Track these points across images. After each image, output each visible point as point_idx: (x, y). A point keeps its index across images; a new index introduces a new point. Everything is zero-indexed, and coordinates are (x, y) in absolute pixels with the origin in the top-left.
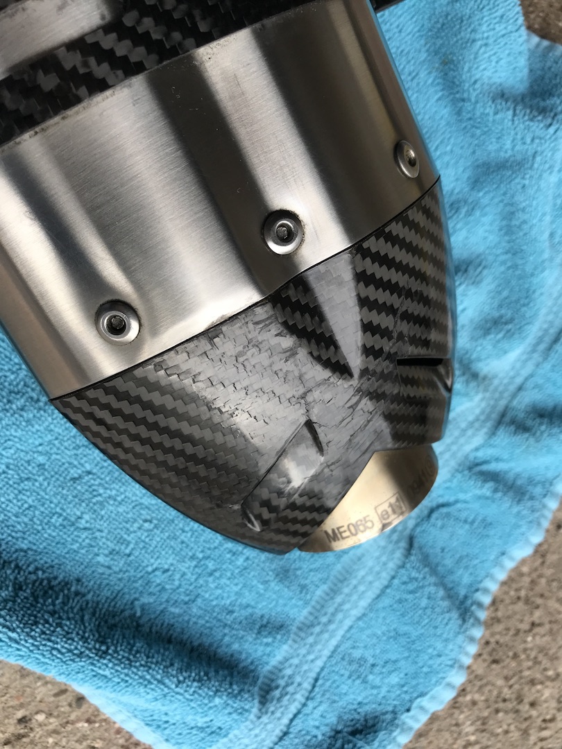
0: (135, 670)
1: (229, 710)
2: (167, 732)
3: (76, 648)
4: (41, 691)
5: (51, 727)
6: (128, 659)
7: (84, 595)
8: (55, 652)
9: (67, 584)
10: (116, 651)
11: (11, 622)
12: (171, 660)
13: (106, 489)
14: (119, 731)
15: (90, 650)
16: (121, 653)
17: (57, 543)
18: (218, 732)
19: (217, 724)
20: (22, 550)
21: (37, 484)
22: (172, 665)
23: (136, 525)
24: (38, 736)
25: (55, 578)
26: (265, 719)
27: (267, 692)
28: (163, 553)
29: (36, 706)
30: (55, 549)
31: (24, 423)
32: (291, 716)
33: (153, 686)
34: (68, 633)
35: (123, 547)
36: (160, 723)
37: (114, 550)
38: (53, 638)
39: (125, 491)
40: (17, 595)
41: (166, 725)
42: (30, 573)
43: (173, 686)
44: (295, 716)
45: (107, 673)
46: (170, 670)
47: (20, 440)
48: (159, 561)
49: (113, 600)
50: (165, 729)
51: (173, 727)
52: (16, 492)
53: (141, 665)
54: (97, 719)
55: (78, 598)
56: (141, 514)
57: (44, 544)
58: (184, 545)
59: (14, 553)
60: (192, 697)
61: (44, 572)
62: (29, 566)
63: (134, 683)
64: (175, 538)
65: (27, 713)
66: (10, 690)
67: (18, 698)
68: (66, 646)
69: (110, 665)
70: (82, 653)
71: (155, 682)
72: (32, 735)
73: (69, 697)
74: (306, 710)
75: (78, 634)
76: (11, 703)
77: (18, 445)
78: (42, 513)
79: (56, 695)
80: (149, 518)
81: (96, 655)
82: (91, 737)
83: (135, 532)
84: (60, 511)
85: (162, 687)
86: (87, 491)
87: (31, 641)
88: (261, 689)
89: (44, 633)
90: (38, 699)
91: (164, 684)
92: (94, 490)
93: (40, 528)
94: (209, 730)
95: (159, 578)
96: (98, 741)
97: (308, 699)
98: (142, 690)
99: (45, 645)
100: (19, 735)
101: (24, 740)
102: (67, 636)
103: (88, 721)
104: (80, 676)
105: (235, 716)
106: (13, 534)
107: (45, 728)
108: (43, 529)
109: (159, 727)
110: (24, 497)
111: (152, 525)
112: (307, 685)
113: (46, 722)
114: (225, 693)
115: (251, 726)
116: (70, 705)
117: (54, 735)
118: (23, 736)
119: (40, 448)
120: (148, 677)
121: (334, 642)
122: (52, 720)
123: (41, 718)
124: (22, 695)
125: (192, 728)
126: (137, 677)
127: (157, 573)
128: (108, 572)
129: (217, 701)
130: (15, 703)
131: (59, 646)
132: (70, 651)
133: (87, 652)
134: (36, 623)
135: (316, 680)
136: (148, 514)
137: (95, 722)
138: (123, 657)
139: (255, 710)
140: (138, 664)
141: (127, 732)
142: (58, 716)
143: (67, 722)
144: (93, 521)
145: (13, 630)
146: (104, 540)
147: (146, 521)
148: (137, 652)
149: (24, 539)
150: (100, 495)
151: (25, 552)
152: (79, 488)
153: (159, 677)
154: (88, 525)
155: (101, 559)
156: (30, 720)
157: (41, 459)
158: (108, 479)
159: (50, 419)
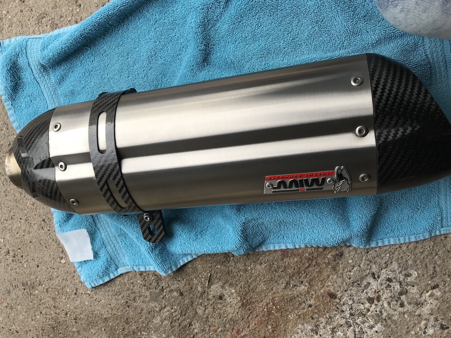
0: (72, 40)
1: (47, 56)
2: (53, 37)
3: (86, 30)
4: (84, 15)
5: (74, 11)
6: (76, 40)
7: (99, 38)
8: (88, 25)
9: (105, 35)
10: (80, 38)
11: (102, 20)
12: (70, 50)
13: (121, 60)
14: (62, 26)
15: (84, 33)
16: (79, 39)
17: (115, 40)
18: (43, 49)
19: (46, 50)
20: (119, 30)
21: (132, 44)
22: (68, 49)
23: (109, 62)
24: (74, 6)
25: (108, 34)
26: (37, 63)
27: (44, 68)
28: (98, 64)
29: (82, 11)
30: (114, 38)
31: (147, 51)
32: (33, 70)
33: (66, 41)
34: (92, 30)
35: (105, 55)
36: (57, 37)
37: (106, 52)
38: (92, 27)
39: (118, 64)
40: (109, 24)
41: (55, 38)
42: (113, 29)
43: (62, 46)
44: (32, 71)
45: (76, 33)
46: (67, 48)
47: (145, 48)
48: (96, 61)
49: (94, 43)
50: (54, 38)
51: (53, 40)
52: (133, 38)
53: (73, 42)
54: (69, 23)
55: (100, 36)
56: (110, 64)
57: (117, 37)
58: (96, 70)
59: (119, 28)
60: (56, 49)
61: (111, 32)
62: (114, 29)
63: (69, 38)
64: (100, 69)
65: (81, 8)
66: (89, 8)
67: (86, 8)
68: (89, 28)
69: (77, 35)
70: (85, 31)
71: (66, 42)
72: (75, 5)
73: (79, 20)
74: (32, 75)
75: (90, 32)
76: (86, 6)
77: (143, 46)
78: (125, 41)
79: (81, 17)
80: (108, 66)
81: (82, 34)
82: (65, 19)
83: (107, 60)
84: (122, 46)
85: (64, 43)
86: (124, 55)
87: (94, 21)
88: (46, 67)
89: (95, 25)
90: (83, 12)
91: (64, 44)
92: (123, 57)
93: (122, 38)
94: (46, 47)
95: (92, 59)
96: (63, 20)
97: (35, 77)
98: (67, 38)
99: (92, 24)
100: (77, 2)
101: (75, 3)
102: (91, 30)
103: (70, 21)
104: (79, 27)
105: (44, 56)
106: (124, 31)
107: (75, 9)
108: (121, 39)
109: (56, 36)
110: (130, 39)
111: (106, 65)
112: (38, 80)
113: (76, 11)
114: (52, 57)
115: (38, 58)
116: (77, 19)
117: (71, 10)
118: (76, 3)
119: (140, 51)
120: (68, 42)
121: (46, 95)
122: (76, 12)
123: (78, 10)
124: (86, 10)
125: (49, 44)
126: (70, 39)
127: (94, 59)
128: (102, 47)
129: (51, 54)
130: (86, 7)
131: (89, 27)
132: (87, 28)
133: (84, 32)
134: (99, 25)
135: (38, 83)
136: (110, 66)
137: (68, 22)
138: (77, 39)
139: (41, 62)
140: (73, 41)
141: (61, 28)
142: (76, 14)
143: (73, 15)
144: (116, 51)
145: (99, 19)
146: (109, 51)
147: (108, 65)
148: (77, 43)
149: (121, 33)
150: (121, 57)
151: (118, 31)
152: (125, 54)
153: (67, 44)
154: (115, 50)
155: (105, 47)
156: (79, 7)
157: (137, 49)
158: (124, 62)
159: (145, 57)
